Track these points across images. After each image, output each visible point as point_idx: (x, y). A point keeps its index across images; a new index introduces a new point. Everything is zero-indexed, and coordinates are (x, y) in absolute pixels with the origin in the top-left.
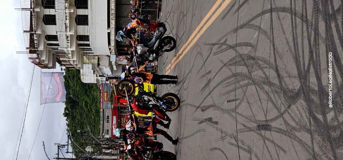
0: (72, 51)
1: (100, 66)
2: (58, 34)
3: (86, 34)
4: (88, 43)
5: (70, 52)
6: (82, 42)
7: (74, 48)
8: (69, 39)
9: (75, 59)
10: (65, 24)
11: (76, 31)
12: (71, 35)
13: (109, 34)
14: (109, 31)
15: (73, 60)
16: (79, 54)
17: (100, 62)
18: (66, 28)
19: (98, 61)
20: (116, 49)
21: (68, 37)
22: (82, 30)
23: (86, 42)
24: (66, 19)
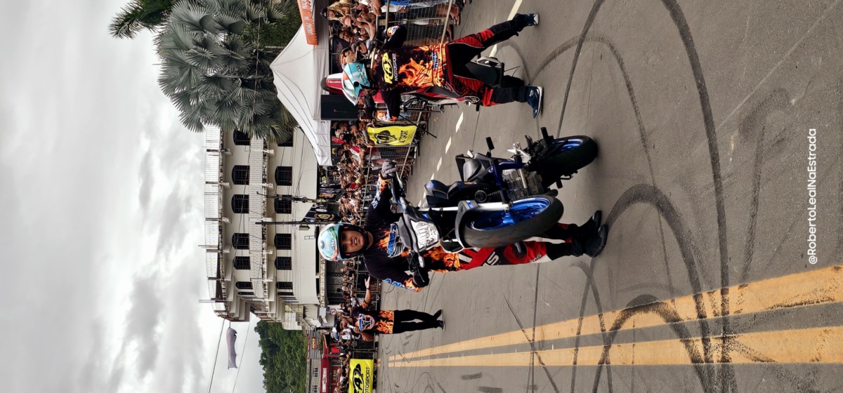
0: (270, 303)
1: (307, 318)
2: (253, 281)
3: (288, 281)
4: (291, 291)
5: (268, 303)
6: (283, 291)
7: (272, 299)
8: (267, 287)
9: (274, 311)
10: (262, 268)
11: (276, 278)
12: (269, 283)
13: (318, 281)
14: (318, 277)
15: (272, 313)
16: (279, 304)
17: (307, 314)
18: (263, 274)
19: (304, 311)
20: (327, 299)
21: (265, 285)
22: (284, 276)
23: (288, 291)
24: (263, 263)
